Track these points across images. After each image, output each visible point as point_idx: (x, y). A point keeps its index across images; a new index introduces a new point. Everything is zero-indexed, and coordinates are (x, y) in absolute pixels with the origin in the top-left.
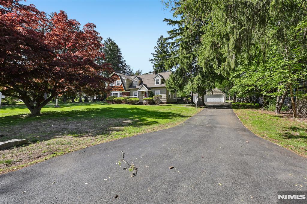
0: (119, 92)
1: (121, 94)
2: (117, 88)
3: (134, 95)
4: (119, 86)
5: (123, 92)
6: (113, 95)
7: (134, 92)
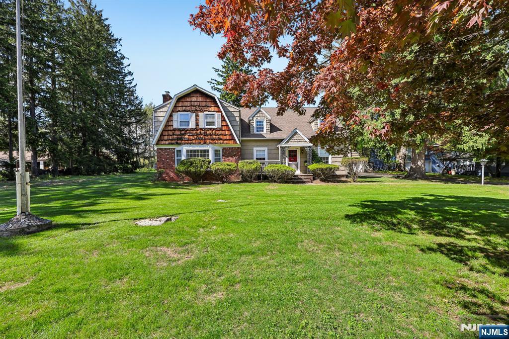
0: (210, 148)
1: (217, 152)
2: (206, 135)
3: (255, 157)
4: (214, 129)
5: (224, 149)
6: (188, 155)
7: (255, 149)
